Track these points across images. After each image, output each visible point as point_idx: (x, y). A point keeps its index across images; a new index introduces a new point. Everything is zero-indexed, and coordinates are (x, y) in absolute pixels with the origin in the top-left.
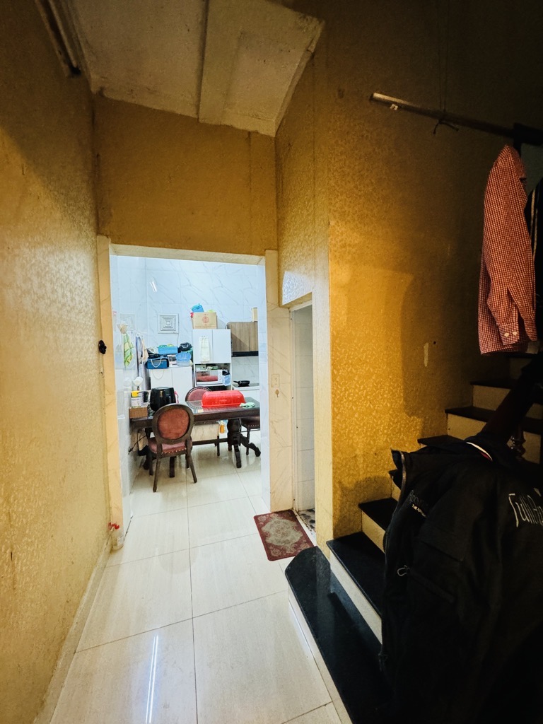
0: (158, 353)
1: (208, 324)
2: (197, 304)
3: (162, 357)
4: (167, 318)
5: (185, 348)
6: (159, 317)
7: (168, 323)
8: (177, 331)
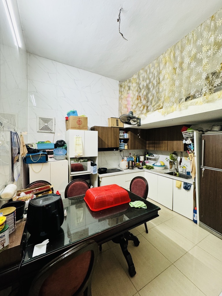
0: (37, 148)
1: (81, 126)
2: (72, 110)
3: (41, 153)
4: (46, 120)
5: (61, 144)
6: (38, 119)
7: (46, 124)
8: (53, 131)
